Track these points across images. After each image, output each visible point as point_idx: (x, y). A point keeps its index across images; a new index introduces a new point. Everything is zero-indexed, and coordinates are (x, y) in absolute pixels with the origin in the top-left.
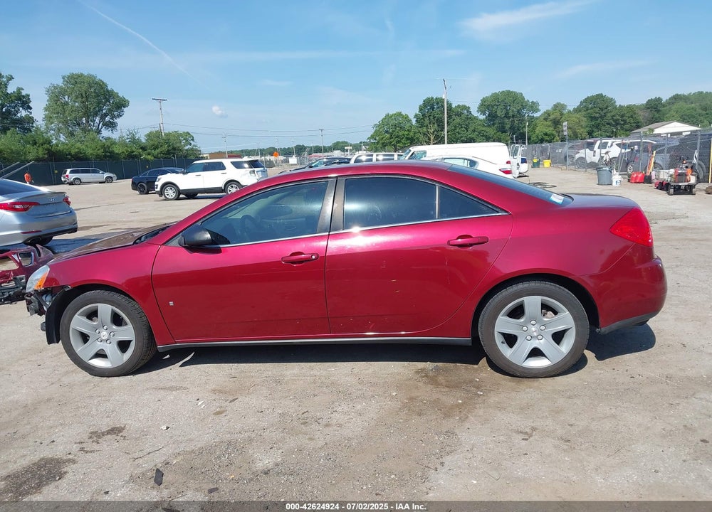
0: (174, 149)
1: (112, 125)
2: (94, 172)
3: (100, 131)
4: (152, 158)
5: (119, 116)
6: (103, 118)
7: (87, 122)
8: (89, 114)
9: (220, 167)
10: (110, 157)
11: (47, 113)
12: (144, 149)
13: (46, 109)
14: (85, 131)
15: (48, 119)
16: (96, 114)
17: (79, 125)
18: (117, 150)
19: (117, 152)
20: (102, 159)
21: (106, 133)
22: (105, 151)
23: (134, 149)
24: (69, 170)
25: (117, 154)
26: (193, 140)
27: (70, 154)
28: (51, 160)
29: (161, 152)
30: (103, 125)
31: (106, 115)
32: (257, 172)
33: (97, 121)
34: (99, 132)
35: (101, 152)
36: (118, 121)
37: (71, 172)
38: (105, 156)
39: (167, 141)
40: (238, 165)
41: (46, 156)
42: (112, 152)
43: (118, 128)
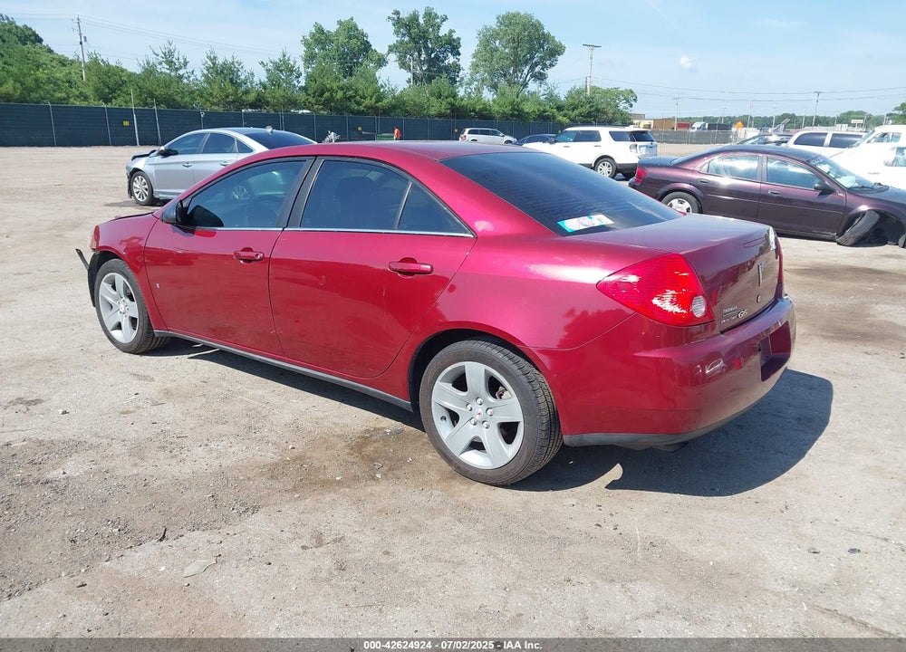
0: (598, 110)
1: (540, 77)
2: (494, 134)
3: (527, 84)
4: (568, 121)
5: (551, 65)
6: (532, 68)
7: (515, 71)
8: (517, 63)
9: (594, 137)
10: (518, 116)
11: (474, 60)
12: (559, 108)
13: (474, 56)
14: (510, 83)
15: (475, 67)
16: (526, 63)
17: (505, 75)
18: (528, 108)
19: (527, 110)
20: (507, 119)
21: (533, 86)
22: (513, 109)
23: (547, 108)
24: (467, 130)
25: (527, 113)
26: (635, 100)
27: (474, 111)
28: (453, 117)
29: (580, 115)
30: (532, 76)
31: (536, 64)
32: (640, 146)
33: (526, 71)
34: (525, 85)
35: (508, 110)
36: (549, 72)
37: (470, 133)
38: (512, 115)
39: (590, 101)
40: (617, 137)
41: (449, 111)
42: (521, 111)
43: (547, 80)
